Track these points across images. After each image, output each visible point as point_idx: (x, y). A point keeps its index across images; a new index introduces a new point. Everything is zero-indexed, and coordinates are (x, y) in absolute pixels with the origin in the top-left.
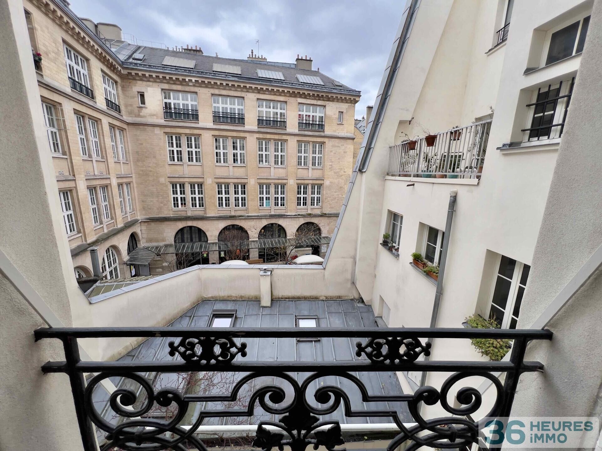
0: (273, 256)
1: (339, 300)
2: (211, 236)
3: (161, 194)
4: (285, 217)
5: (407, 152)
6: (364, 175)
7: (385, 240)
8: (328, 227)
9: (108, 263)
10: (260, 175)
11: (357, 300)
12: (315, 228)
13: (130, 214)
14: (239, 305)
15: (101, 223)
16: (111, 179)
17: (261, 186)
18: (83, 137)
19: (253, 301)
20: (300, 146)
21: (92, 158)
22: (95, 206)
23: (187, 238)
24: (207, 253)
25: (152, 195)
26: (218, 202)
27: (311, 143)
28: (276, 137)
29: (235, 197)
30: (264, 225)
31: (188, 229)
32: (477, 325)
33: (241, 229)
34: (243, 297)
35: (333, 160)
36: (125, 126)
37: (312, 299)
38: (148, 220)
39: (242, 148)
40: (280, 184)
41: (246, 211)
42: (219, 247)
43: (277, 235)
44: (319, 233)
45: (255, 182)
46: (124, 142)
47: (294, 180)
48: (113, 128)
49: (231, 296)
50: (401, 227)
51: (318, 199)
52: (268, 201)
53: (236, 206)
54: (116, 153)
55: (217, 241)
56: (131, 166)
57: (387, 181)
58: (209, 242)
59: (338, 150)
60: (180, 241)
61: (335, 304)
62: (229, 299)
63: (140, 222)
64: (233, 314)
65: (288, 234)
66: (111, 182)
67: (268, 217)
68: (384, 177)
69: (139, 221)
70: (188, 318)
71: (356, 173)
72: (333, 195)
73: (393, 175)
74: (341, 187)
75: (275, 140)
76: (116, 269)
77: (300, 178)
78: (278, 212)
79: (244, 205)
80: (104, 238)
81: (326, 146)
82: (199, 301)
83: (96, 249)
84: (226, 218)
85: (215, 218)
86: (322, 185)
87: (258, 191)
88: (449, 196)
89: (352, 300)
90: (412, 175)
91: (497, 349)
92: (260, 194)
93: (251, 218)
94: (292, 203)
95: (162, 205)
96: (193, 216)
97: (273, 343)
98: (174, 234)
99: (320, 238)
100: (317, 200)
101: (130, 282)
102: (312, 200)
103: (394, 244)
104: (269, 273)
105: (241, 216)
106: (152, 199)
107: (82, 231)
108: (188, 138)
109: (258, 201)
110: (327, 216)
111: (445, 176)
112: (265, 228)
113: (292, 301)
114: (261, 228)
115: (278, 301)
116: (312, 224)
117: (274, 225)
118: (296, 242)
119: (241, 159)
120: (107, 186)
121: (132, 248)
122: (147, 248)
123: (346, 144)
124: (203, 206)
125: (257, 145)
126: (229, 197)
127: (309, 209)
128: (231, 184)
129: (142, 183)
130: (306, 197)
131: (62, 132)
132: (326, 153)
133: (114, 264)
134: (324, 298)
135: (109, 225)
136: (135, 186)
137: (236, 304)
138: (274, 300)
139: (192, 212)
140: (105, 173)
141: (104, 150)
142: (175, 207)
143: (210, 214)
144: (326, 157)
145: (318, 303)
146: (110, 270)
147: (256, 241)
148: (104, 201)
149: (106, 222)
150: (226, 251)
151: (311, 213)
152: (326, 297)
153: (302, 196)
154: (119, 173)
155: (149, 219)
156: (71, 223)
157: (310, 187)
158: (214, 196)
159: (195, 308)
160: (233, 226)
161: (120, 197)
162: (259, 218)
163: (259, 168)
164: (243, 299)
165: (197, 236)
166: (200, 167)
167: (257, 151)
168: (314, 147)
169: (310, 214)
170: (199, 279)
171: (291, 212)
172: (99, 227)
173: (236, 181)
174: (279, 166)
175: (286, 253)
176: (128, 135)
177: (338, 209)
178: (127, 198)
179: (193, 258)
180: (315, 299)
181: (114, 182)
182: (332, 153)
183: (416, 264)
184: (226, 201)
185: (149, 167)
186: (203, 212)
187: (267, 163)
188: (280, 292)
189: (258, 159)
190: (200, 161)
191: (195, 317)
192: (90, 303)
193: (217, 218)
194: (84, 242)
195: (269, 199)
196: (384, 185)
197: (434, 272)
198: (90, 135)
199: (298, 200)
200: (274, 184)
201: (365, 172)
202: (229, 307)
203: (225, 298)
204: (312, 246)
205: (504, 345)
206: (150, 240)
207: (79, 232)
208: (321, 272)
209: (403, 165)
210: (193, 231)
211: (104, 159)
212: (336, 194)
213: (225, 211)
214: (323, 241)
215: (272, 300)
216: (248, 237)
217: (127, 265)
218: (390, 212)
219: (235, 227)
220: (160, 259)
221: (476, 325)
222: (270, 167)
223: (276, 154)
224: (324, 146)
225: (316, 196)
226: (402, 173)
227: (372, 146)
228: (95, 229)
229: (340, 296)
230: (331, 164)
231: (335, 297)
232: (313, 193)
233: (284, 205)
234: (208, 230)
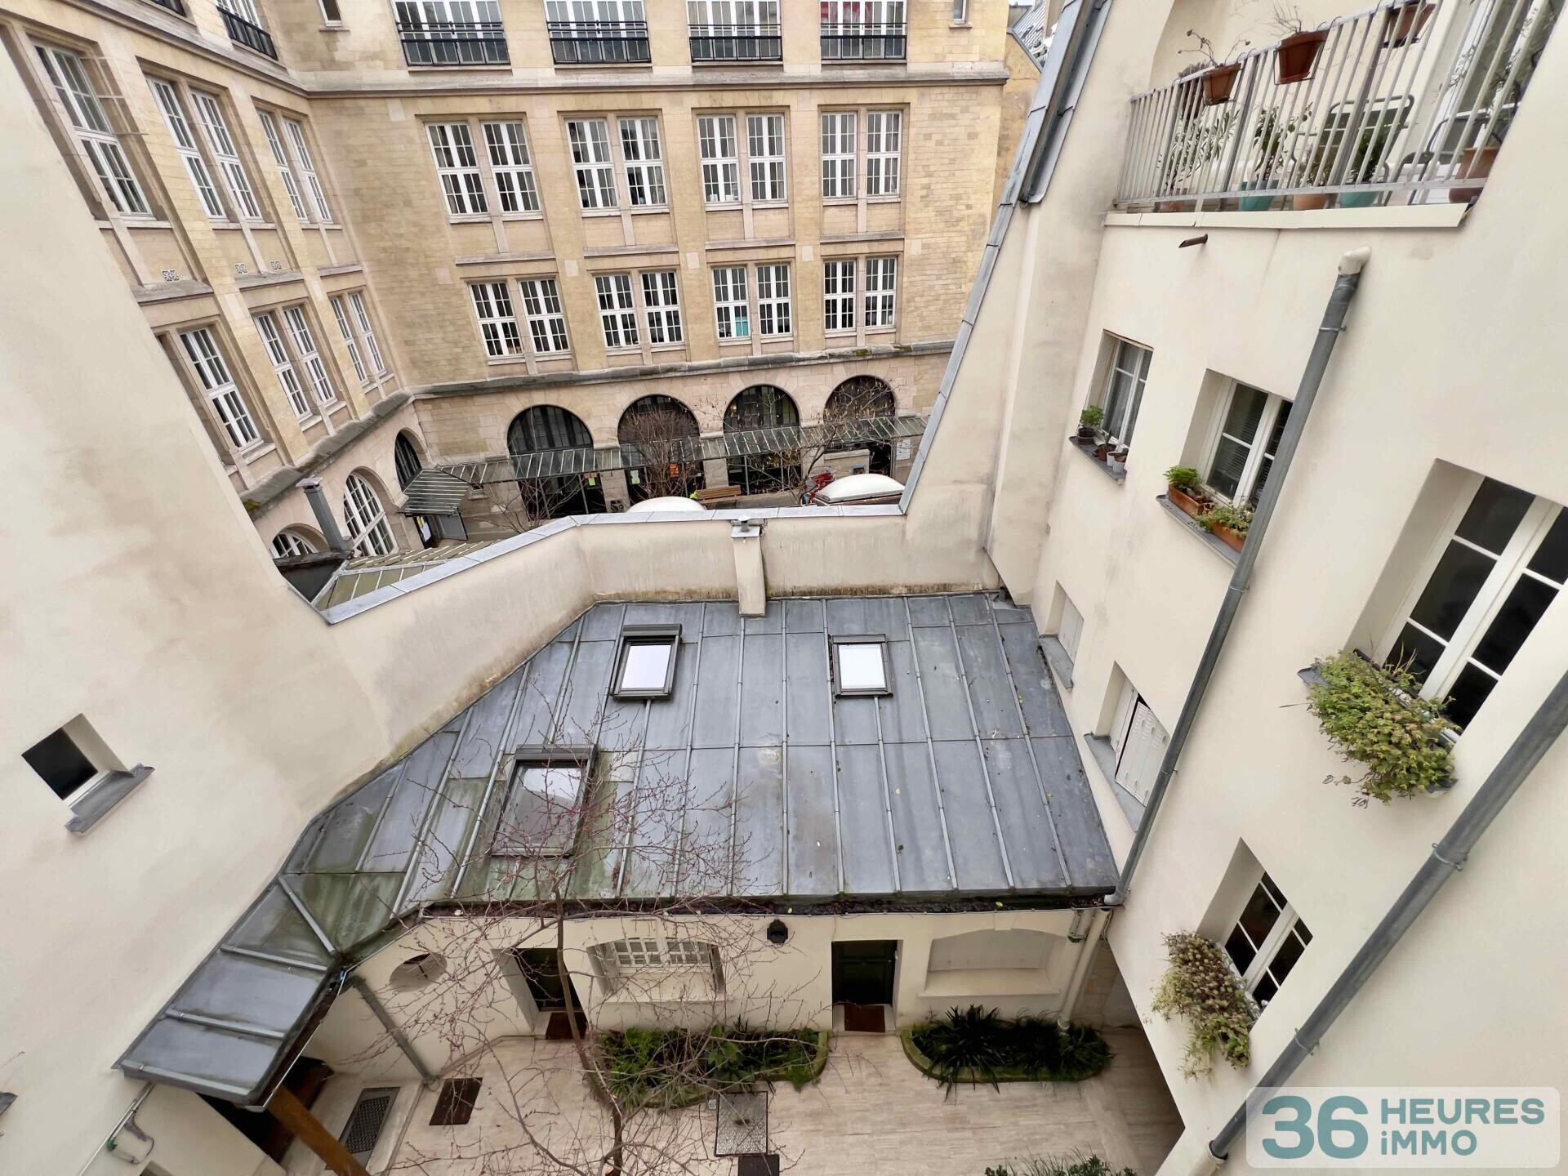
0: (765, 477)
1: (943, 594)
2: (600, 430)
3: (449, 317)
4: (794, 364)
5: (1196, 116)
6: (1036, 215)
7: (1084, 428)
8: (915, 388)
9: (360, 513)
10: (711, 237)
11: (990, 593)
12: (877, 392)
13: (383, 380)
14: (686, 613)
15: (316, 412)
16: (307, 283)
17: (718, 271)
18: (195, 155)
19: (720, 602)
20: (828, 127)
21: (238, 222)
22: (287, 366)
23: (538, 438)
24: (595, 475)
25: (427, 322)
26: (604, 331)
27: (863, 109)
28: (754, 99)
29: (650, 314)
30: (737, 391)
31: (538, 413)
32: (1349, 679)
33: (675, 406)
34: (695, 592)
35: (932, 168)
36: (302, 106)
37: (869, 593)
38: (433, 396)
39: (654, 151)
40: (772, 264)
41: (683, 354)
42: (625, 459)
43: (773, 419)
44: (890, 408)
45: (701, 263)
46: (314, 161)
47: (815, 247)
48: (270, 113)
49: (665, 592)
50: (1141, 387)
51: (888, 303)
52: (742, 320)
53: (654, 340)
54: (299, 198)
55: (617, 444)
56: (350, 237)
57: (1109, 229)
58: (596, 446)
59: (948, 130)
60: (524, 448)
61: (933, 605)
62: (659, 598)
63: (413, 402)
64: (674, 637)
65: (802, 415)
66: (309, 293)
67: (746, 368)
68: (1103, 217)
69: (411, 400)
70: (566, 647)
71: (1010, 209)
72: (931, 288)
73: (1132, 209)
74: (955, 261)
75: (749, 110)
76: (381, 525)
77: (830, 238)
78: (772, 353)
79: (675, 335)
80: (333, 450)
81: (913, 118)
82: (586, 606)
83: (316, 483)
84: (633, 376)
85: (601, 378)
86: (897, 256)
87: (711, 290)
88: (1337, 273)
89: (978, 593)
90: (1199, 205)
91: (1400, 749)
92: (719, 299)
93: (699, 372)
94: (812, 320)
95: (460, 350)
96: (543, 378)
97: (777, 702)
98: (504, 429)
99: (893, 422)
100: (884, 307)
101: (416, 565)
102: (868, 308)
103: (1113, 440)
104: (755, 532)
105: (671, 370)
106: (429, 336)
107: (273, 436)
108: (488, 128)
109: (714, 322)
110: (913, 353)
111: (1329, 201)
112: (738, 399)
113: (819, 600)
114: (728, 402)
115: (784, 602)
116: (870, 380)
117: (764, 391)
118: (825, 436)
119: (652, 190)
120: (302, 305)
121: (408, 474)
122: (446, 470)
123: (979, 104)
124: (565, 346)
125: (695, 135)
126: (631, 316)
127: (861, 337)
128: (635, 273)
129: (393, 288)
130: (851, 300)
131: (131, 143)
132: (911, 144)
133: (374, 515)
134: (904, 591)
135: (335, 417)
136: (376, 298)
137: (677, 612)
138: (771, 599)
139: (540, 365)
140: (286, 267)
141: (263, 193)
142: (492, 353)
143: (588, 369)
144: (911, 156)
145: (888, 605)
146: (370, 531)
147: (719, 438)
148: (308, 351)
149: (328, 409)
150: (643, 469)
151: (866, 348)
152: (909, 589)
153: (839, 296)
154: (324, 263)
155: (435, 393)
156: (241, 417)
157: (862, 266)
158: (592, 316)
159: (581, 624)
160: (654, 398)
161: (346, 335)
162: (721, 371)
163: (711, 216)
164: (696, 598)
165: (564, 431)
166: (538, 224)
167: (697, 155)
168: (874, 125)
169: (863, 353)
170: (579, 552)
171: (809, 348)
172: (313, 423)
173: (645, 262)
174: (767, 202)
175: (799, 469)
176: (318, 135)
177: (945, 331)
178: (364, 337)
179: (563, 490)
180: (881, 592)
181: (318, 292)
182: (931, 144)
183: (1176, 500)
184: (625, 326)
185: (401, 235)
186: (568, 365)
187: (731, 197)
188: (788, 578)
189: (704, 184)
190: (536, 207)
191: (582, 645)
192: (329, 624)
193: (607, 378)
194: (288, 466)
195: (745, 314)
196: (1098, 249)
197: (1233, 526)
198: (211, 145)
199: (828, 311)
200: (756, 264)
201: (1040, 202)
202: (662, 618)
203: (650, 596)
204: (870, 445)
205: (1426, 738)
206: (446, 450)
207: (267, 440)
208: (896, 525)
209: (1171, 167)
210: (551, 419)
211: (272, 226)
212: (941, 282)
213: (625, 357)
214: (900, 430)
215: (768, 599)
216: (697, 431)
217: (407, 516)
218: (1110, 338)
219: (660, 401)
220: (481, 496)
221: (1344, 682)
222: (740, 207)
223: (757, 160)
224: (906, 118)
225: (880, 293)
226: (1168, 199)
227: (1072, 102)
228: (303, 429)
229: (945, 585)
230: (925, 181)
231: (932, 587)
232: (871, 284)
233: (787, 330)
234: (589, 416)
